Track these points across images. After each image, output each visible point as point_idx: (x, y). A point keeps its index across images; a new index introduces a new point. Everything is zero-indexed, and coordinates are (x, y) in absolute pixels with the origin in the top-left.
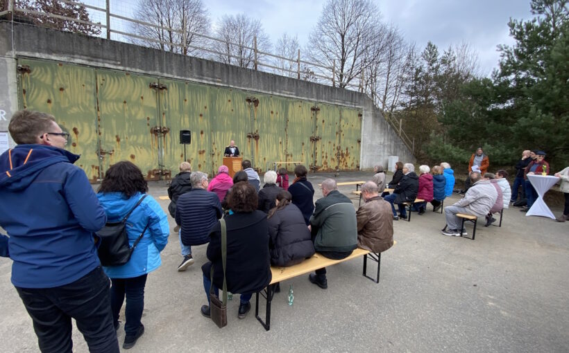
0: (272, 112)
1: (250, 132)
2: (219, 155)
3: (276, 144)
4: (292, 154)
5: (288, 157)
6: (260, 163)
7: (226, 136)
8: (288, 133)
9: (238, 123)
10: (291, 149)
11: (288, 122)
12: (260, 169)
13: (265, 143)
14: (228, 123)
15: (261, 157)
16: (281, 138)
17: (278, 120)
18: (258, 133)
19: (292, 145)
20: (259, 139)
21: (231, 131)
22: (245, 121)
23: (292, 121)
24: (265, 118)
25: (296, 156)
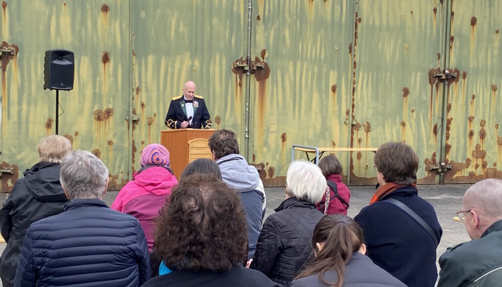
1: (242, 55)
2: (150, 124)
3: (320, 92)
4: (368, 123)
5: (355, 132)
6: (269, 150)
7: (173, 67)
8: (357, 59)
9: (209, 29)
10: (368, 109)
11: (359, 25)
12: (269, 166)
13: (288, 90)
14: (181, 29)
15: (273, 132)
16: (336, 73)
17: (329, 18)
18: (268, 59)
19: (369, 95)
20: (270, 78)
21: (188, 54)
22: (228, 22)
23: (371, 22)
24: (287, 15)
25: (384, 128)
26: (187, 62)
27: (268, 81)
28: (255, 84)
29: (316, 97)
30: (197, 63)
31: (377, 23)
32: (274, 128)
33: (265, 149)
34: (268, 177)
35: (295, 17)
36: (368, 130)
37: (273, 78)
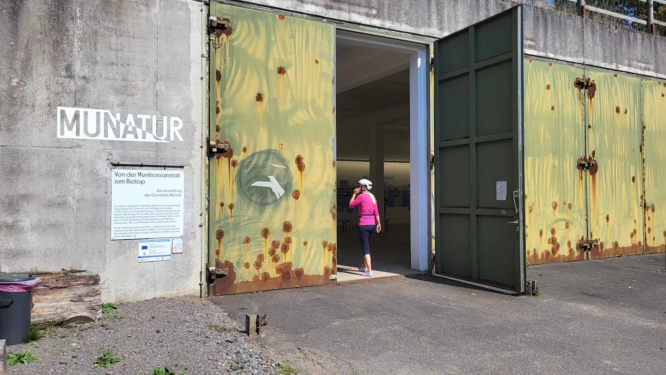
0: (618, 110)
1: (582, 155)
2: (530, 212)
3: (626, 182)
4: (653, 204)
5: (646, 212)
6: (599, 228)
7: (543, 166)
8: (644, 156)
9: (562, 135)
10: (652, 194)
11: (645, 130)
12: (600, 241)
13: (608, 181)
14: (547, 136)
15: (601, 214)
16: (634, 167)
17: (628, 126)
18: (596, 157)
19: (653, 184)
20: (598, 172)
21: (551, 155)
22: (573, 130)
23: (650, 129)
24: (605, 124)
25: (661, 208)
26: (551, 162)
27: (597, 175)
28: (590, 177)
29: (624, 185)
30: (556, 163)
31: (654, 129)
32: (601, 211)
33: (597, 228)
34: (600, 250)
35: (610, 125)
36: (653, 210)
37: (599, 172)
